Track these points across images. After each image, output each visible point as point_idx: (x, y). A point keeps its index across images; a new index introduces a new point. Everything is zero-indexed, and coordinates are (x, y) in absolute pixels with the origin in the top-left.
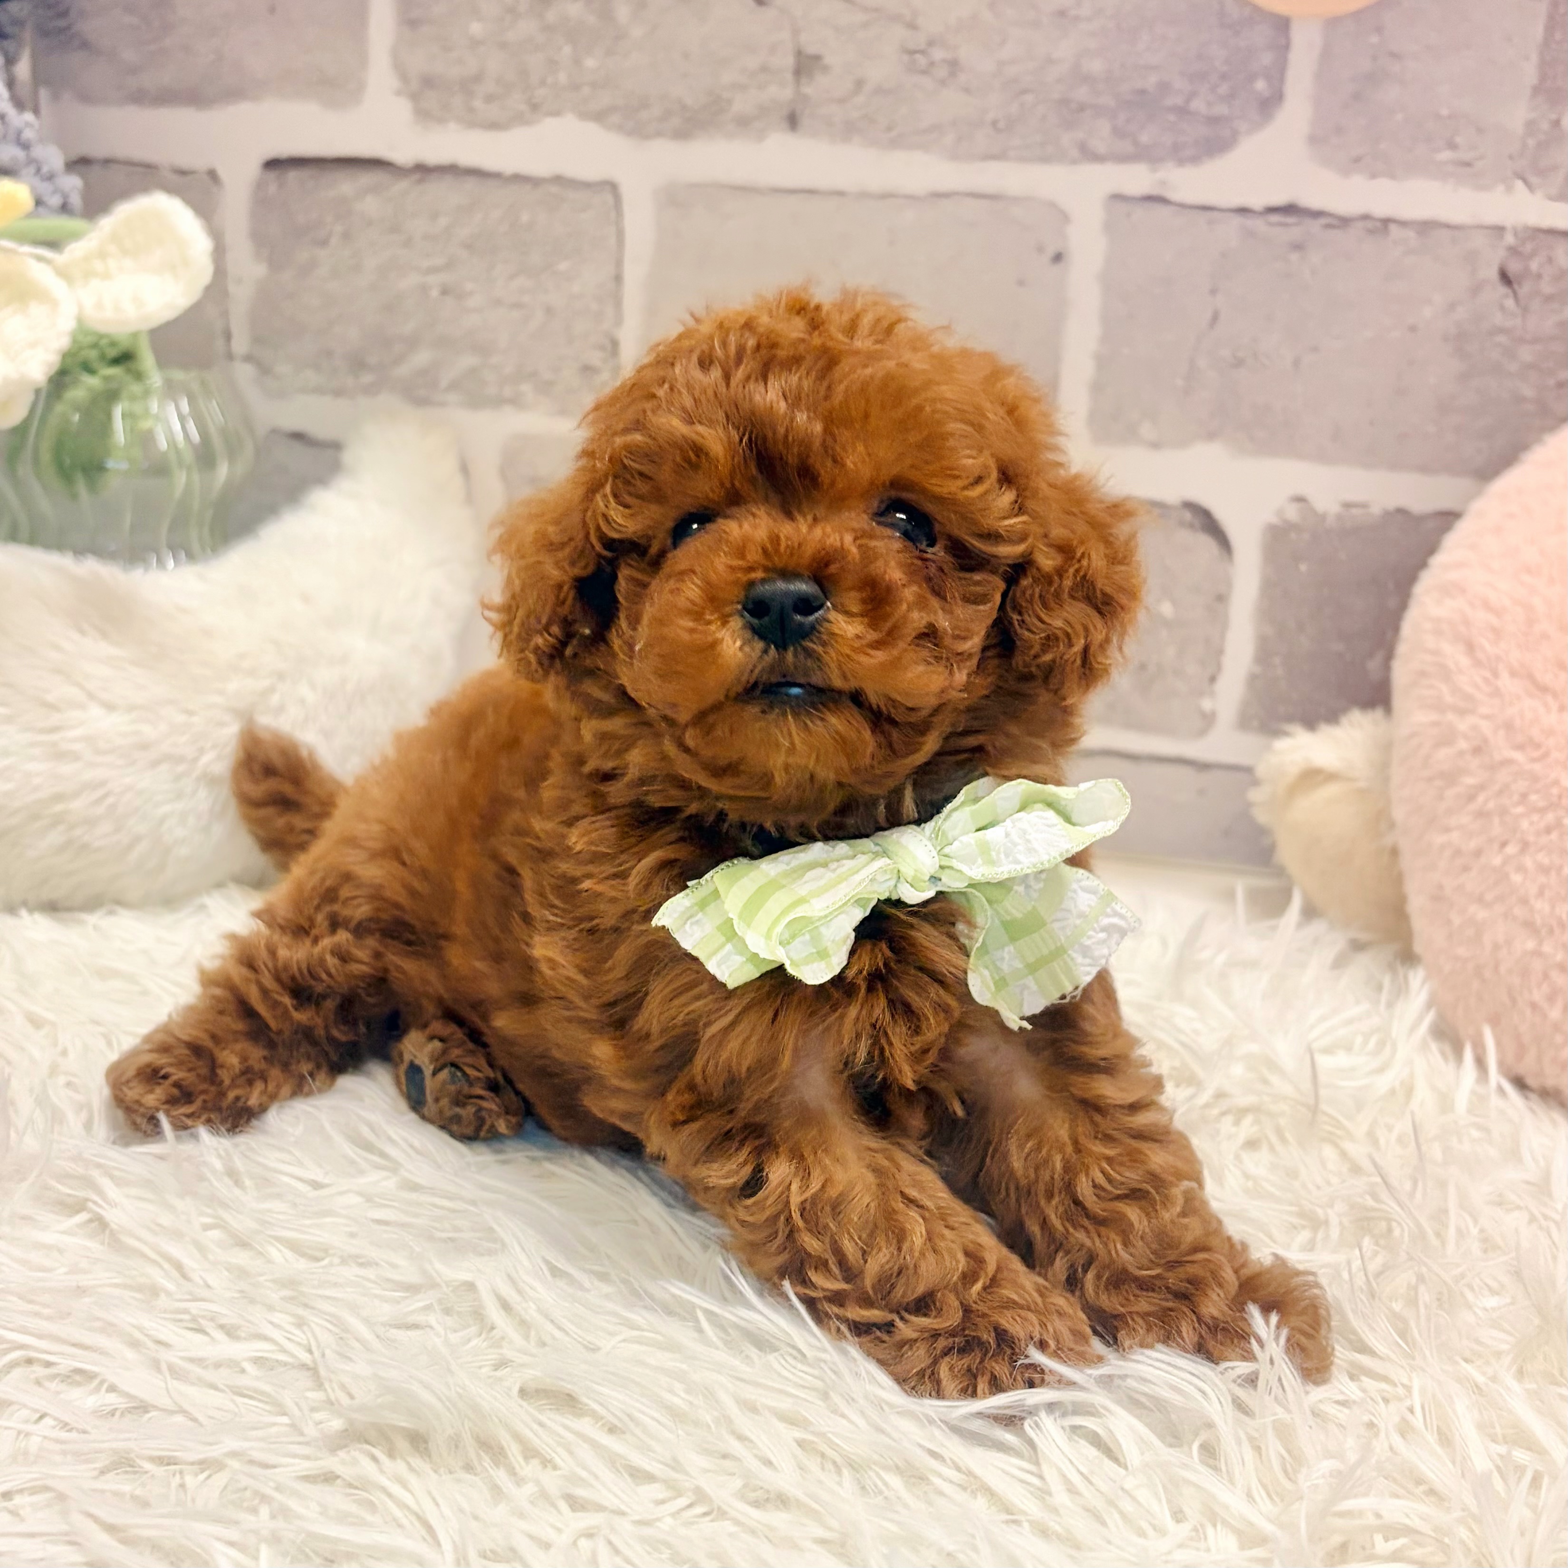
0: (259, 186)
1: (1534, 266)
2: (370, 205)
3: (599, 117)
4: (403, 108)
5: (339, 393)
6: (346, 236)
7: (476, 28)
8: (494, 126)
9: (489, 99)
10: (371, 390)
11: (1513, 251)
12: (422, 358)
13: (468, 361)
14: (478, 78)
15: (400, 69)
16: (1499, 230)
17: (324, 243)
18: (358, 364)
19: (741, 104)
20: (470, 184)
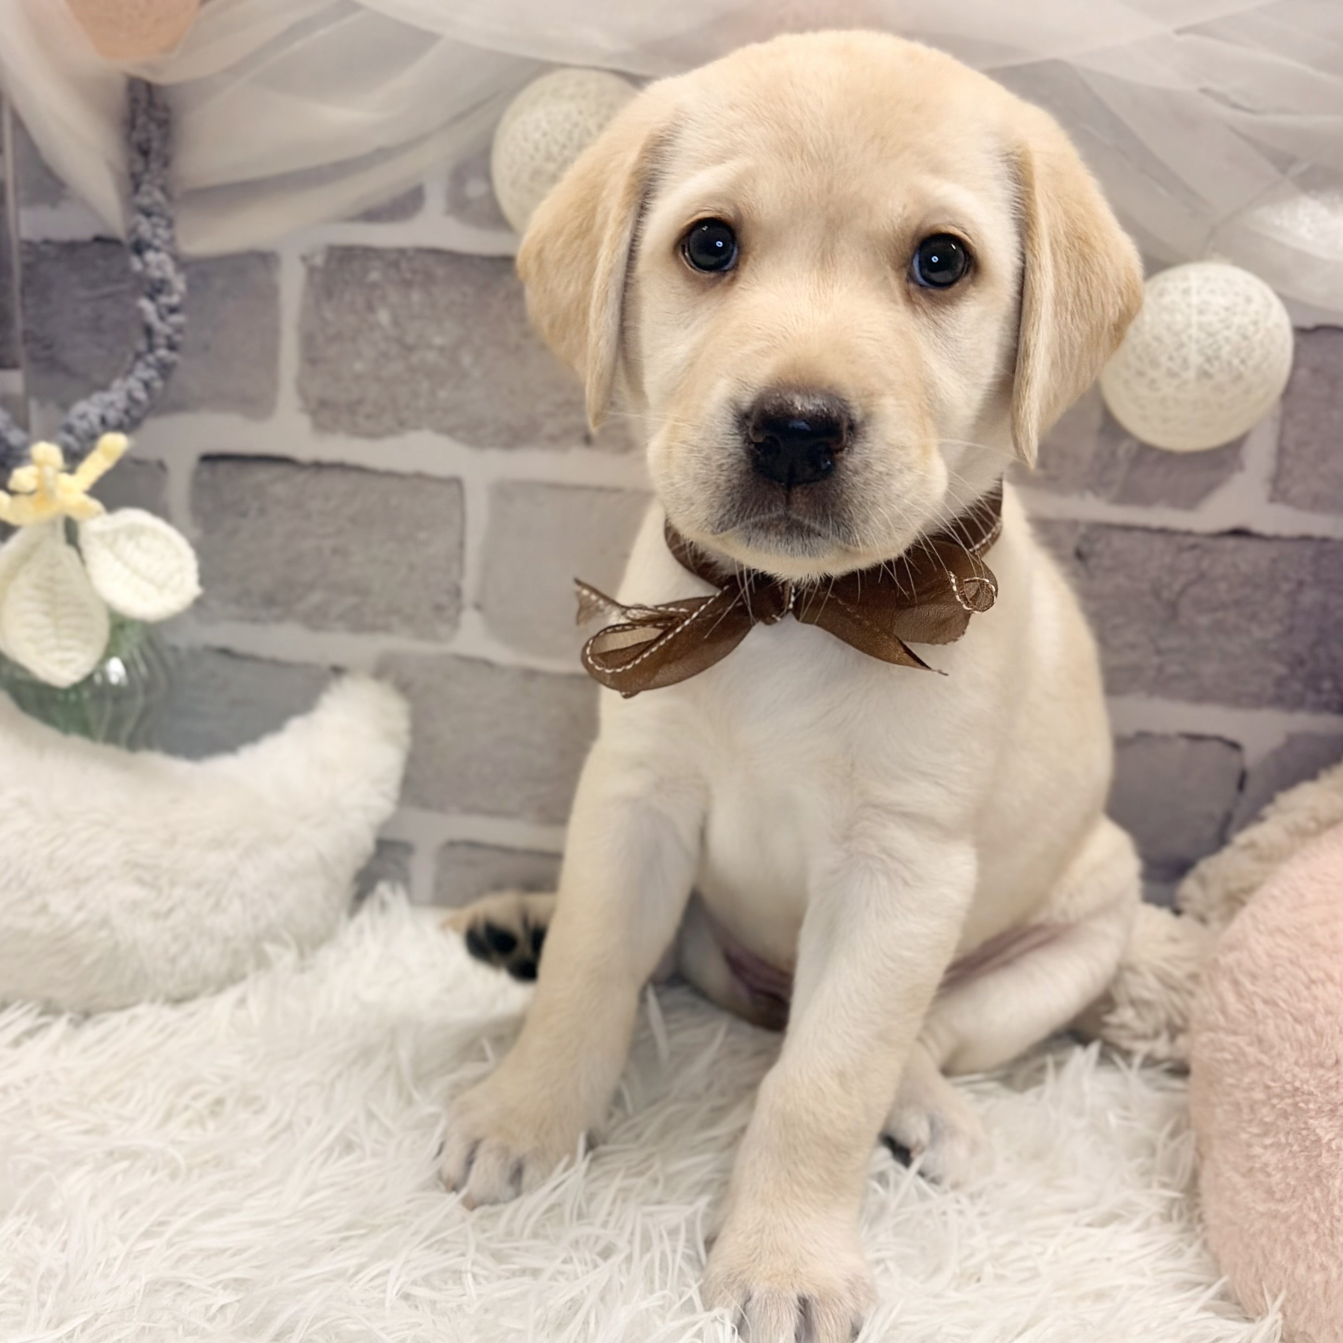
0: (197, 474)
1: (1099, 547)
2: (280, 489)
3: (450, 432)
4: (303, 423)
5: (255, 620)
6: (262, 511)
7: (359, 366)
8: (372, 435)
9: (368, 417)
10: (279, 620)
11: (1085, 538)
12: (316, 597)
13: (351, 600)
14: (360, 402)
15: (302, 392)
16: (1074, 524)
17: (244, 515)
18: (270, 601)
19: (550, 427)
20: (354, 476)
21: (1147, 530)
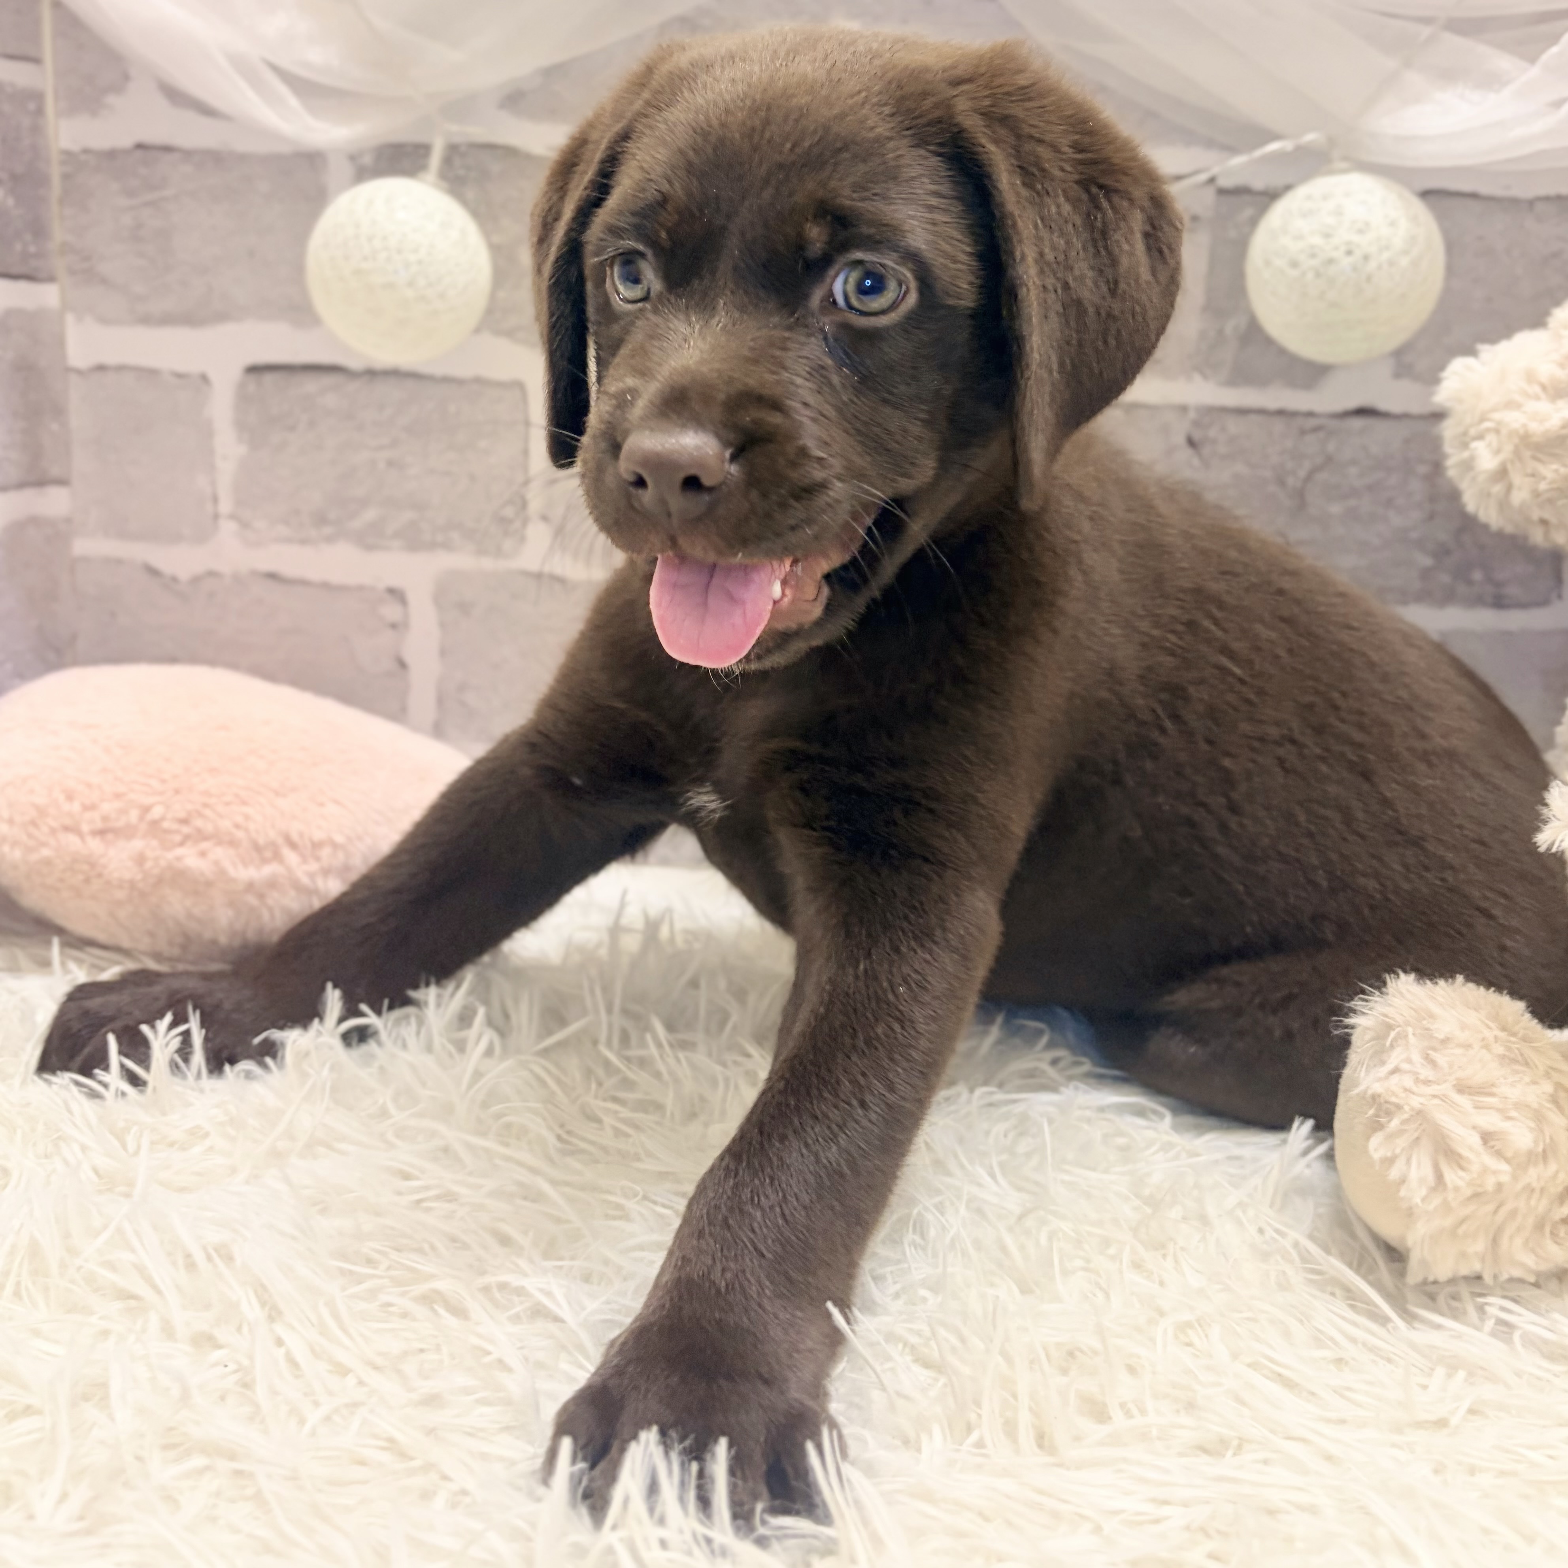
0: (241, 387)
1: (1212, 433)
2: (330, 400)
6: (312, 424)
11: (1196, 424)
13: (407, 516)
16: (1183, 409)
20: (410, 384)
21: (1262, 412)
